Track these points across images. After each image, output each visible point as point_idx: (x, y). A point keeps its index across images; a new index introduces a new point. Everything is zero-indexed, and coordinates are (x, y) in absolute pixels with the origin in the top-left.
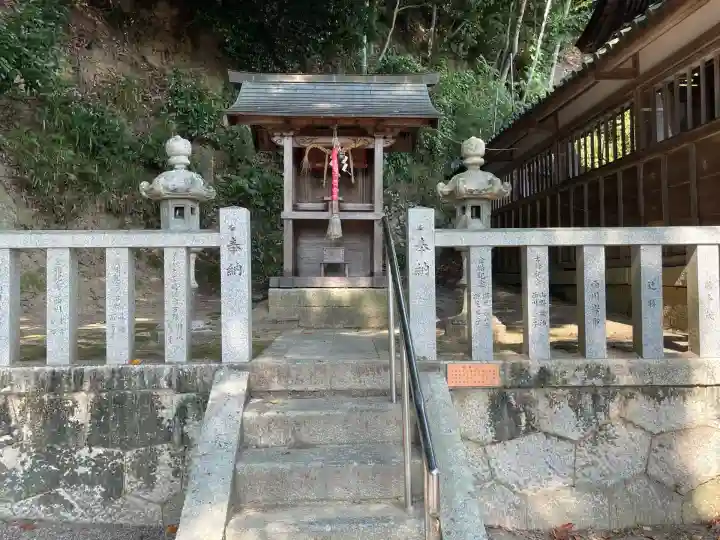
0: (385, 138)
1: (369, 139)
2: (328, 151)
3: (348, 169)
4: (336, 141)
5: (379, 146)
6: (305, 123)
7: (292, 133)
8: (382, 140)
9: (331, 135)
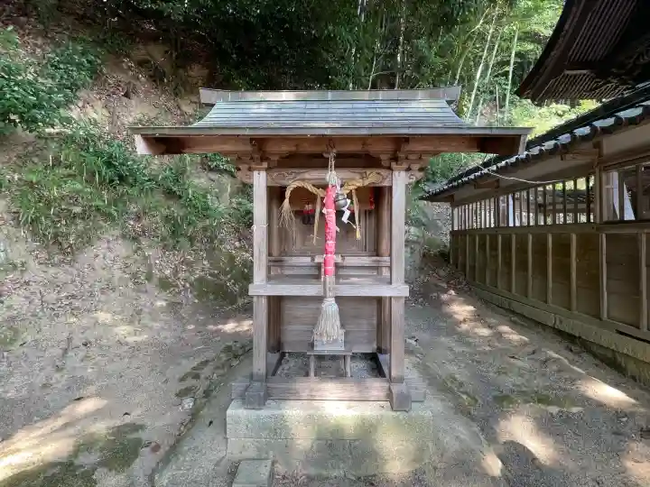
0: (408, 169)
1: (384, 172)
2: (320, 192)
3: (352, 217)
4: (332, 176)
5: (400, 182)
6: (285, 148)
7: (265, 165)
8: (403, 174)
9: (325, 166)
